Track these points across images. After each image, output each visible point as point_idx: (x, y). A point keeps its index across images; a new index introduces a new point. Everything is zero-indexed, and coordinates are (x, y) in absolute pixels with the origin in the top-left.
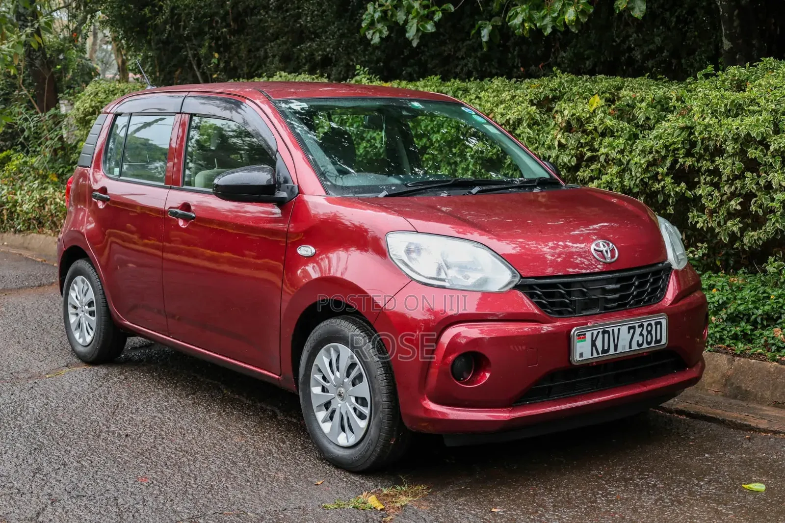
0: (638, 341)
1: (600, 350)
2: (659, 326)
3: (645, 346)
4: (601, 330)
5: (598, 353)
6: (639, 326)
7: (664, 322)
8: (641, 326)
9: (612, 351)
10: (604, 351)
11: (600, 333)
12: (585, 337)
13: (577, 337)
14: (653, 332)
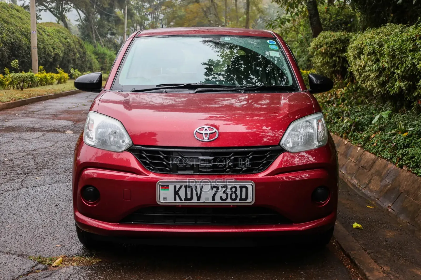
0: (221, 197)
1: (183, 198)
2: (244, 190)
3: (229, 200)
5: (181, 199)
6: (222, 187)
7: (250, 188)
8: (225, 187)
9: (195, 200)
10: (186, 199)
11: (183, 187)
12: (168, 188)
13: (160, 187)
14: (238, 192)
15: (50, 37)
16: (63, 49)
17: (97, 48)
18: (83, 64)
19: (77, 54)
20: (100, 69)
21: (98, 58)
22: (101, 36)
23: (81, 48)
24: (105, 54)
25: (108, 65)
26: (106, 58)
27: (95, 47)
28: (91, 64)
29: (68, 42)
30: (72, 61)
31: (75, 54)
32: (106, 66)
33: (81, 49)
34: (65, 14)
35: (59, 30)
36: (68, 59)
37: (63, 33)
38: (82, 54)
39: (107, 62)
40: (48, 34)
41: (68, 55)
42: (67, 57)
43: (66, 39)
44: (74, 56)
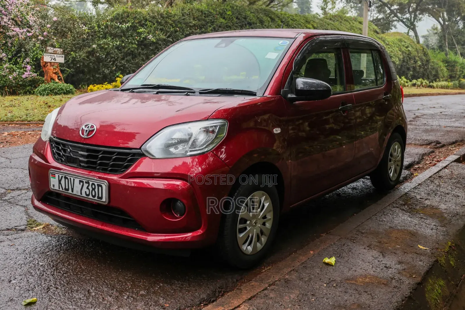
0: (86, 192)
1: (64, 187)
2: (100, 188)
3: (91, 197)
4: (64, 176)
5: (63, 189)
6: (86, 183)
8: (88, 183)
9: (70, 191)
10: (66, 189)
11: (63, 178)
12: (55, 176)
13: (51, 175)
14: (96, 190)
15: (389, 46)
16: (401, 57)
17: (448, 56)
18: (425, 72)
19: (419, 62)
20: (449, 76)
21: (448, 65)
22: (458, 44)
23: (424, 56)
24: (455, 62)
25: (458, 73)
26: (456, 66)
27: (446, 55)
28: (437, 71)
29: (409, 51)
30: (411, 69)
31: (416, 62)
32: (456, 74)
33: (424, 58)
34: (416, 23)
35: (401, 39)
36: (407, 67)
37: (405, 42)
38: (424, 63)
39: (457, 69)
40: (388, 43)
41: (407, 63)
42: (406, 65)
43: (407, 47)
44: (415, 64)
